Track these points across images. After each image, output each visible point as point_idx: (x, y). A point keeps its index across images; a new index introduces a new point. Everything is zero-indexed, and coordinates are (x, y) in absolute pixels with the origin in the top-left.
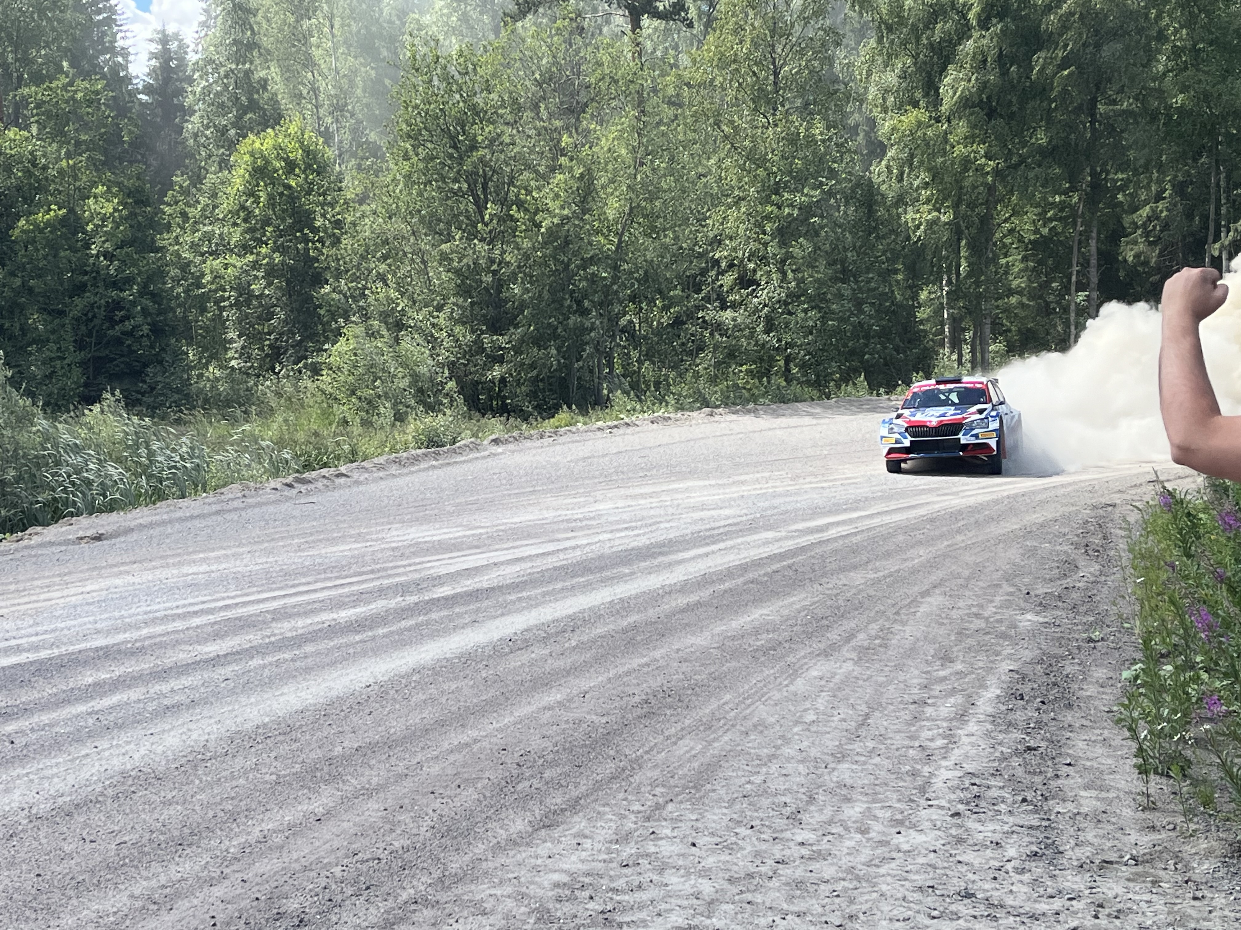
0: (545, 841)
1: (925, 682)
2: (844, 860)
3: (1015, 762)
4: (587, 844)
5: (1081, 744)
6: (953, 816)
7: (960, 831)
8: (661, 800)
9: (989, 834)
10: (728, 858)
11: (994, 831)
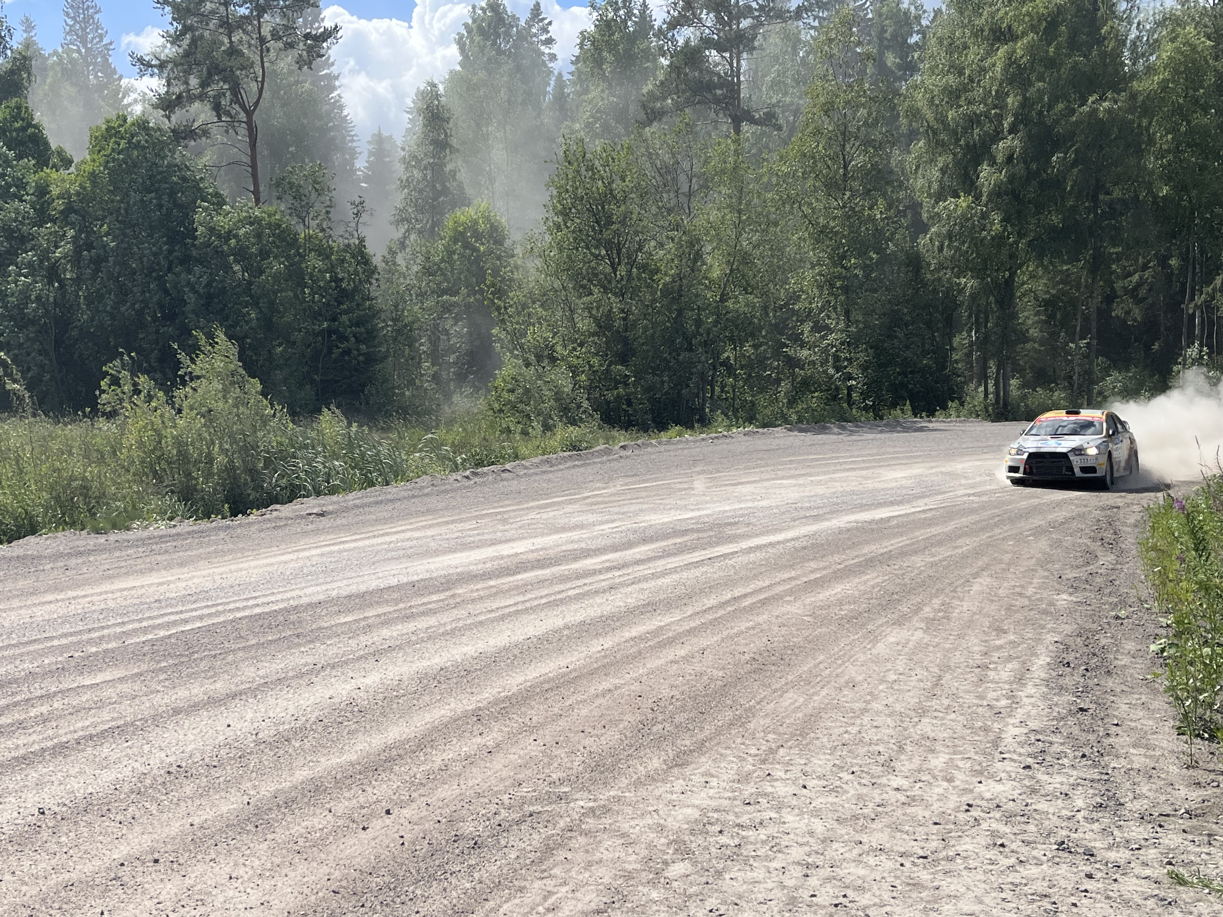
0: (678, 779)
1: (985, 649)
2: (935, 806)
3: (1071, 721)
4: (714, 782)
5: (1125, 707)
6: (1024, 768)
7: (1032, 783)
8: (773, 746)
9: (1058, 786)
10: (836, 800)
11: (1062, 784)
